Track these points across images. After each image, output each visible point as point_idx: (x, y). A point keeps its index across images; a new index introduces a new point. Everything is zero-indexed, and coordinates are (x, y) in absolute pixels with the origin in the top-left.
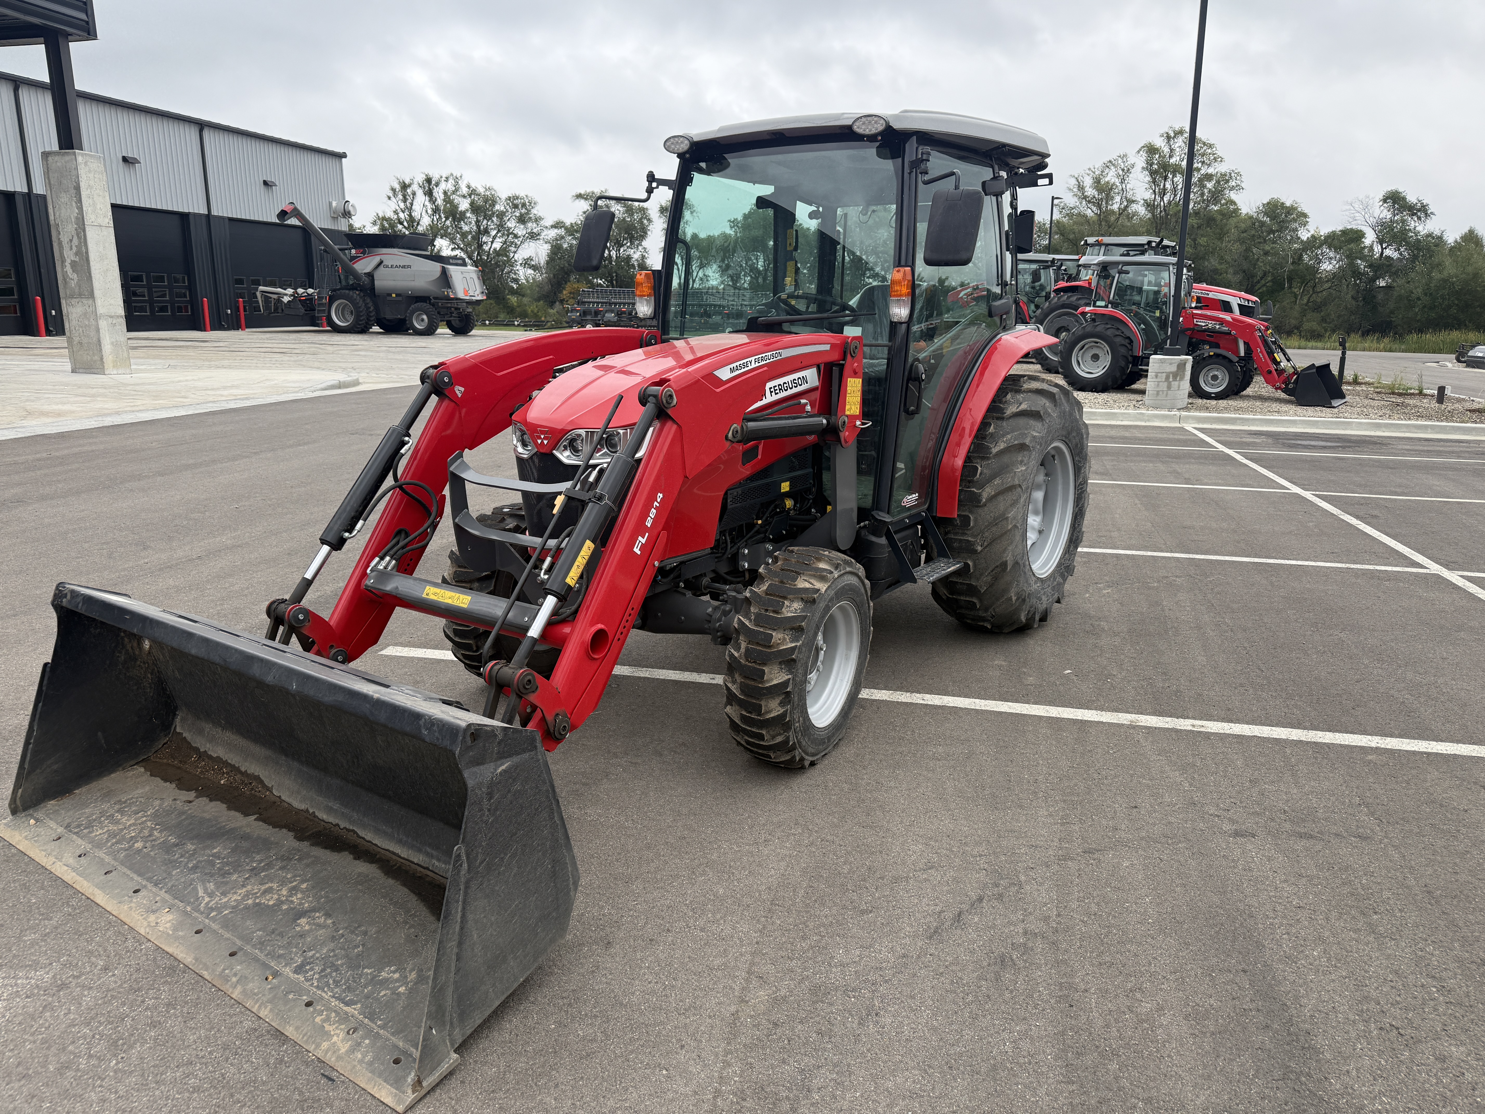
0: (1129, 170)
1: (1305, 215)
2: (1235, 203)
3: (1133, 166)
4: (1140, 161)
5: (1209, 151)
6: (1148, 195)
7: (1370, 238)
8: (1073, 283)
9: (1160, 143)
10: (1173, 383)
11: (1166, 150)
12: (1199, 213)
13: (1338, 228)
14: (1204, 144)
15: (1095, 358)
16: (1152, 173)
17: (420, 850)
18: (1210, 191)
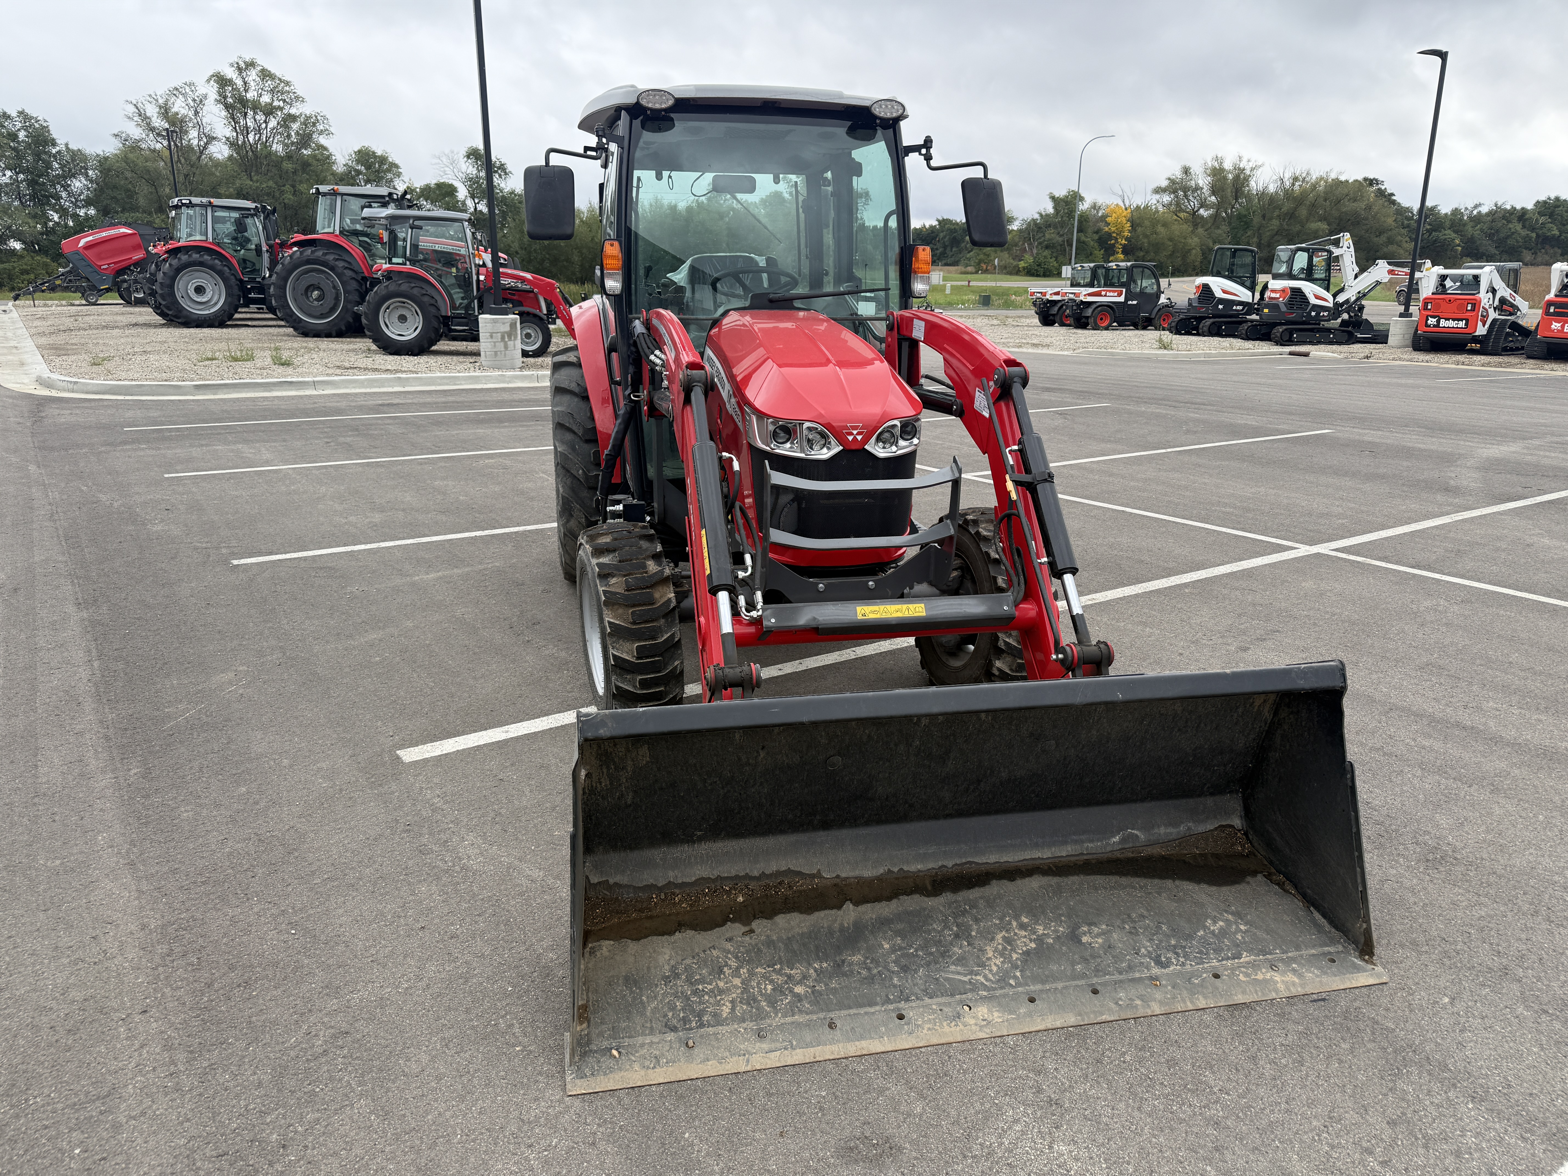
0: (201, 101)
1: (397, 166)
2: (326, 149)
3: (205, 97)
4: (212, 91)
5: (287, 88)
6: (228, 132)
7: (462, 193)
8: (310, 237)
9: (231, 73)
10: (509, 343)
11: (239, 82)
12: (292, 157)
13: (433, 182)
14: (280, 79)
15: (403, 319)
16: (227, 107)
17: (1065, 843)
18: (297, 133)
